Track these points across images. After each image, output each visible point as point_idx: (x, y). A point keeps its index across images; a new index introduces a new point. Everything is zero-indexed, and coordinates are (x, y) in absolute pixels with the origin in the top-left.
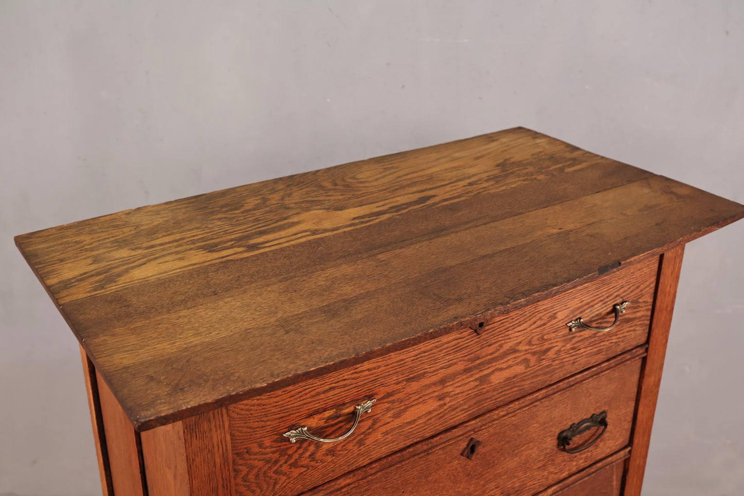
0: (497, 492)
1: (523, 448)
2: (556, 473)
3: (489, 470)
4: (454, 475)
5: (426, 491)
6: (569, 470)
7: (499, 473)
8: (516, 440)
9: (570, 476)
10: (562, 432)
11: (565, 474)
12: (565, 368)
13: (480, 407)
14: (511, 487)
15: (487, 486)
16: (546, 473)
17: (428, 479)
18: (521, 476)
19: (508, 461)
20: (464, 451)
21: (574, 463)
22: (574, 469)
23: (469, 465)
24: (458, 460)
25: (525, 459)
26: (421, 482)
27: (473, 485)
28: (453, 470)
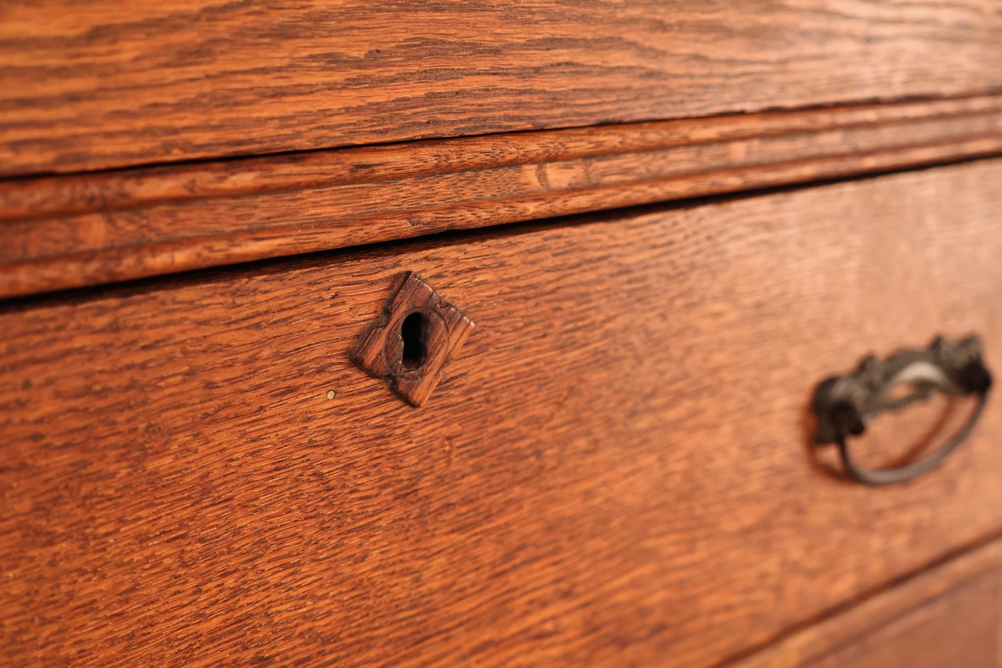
0: (566, 621)
1: (672, 414)
2: (812, 574)
3: (517, 491)
4: (319, 476)
5: (142, 539)
6: (860, 568)
7: (572, 520)
8: (639, 359)
9: (863, 595)
10: (828, 384)
11: (843, 587)
12: (832, 47)
13: (439, 87)
14: (631, 603)
15: (513, 578)
16: (771, 564)
17: (151, 466)
18: (672, 556)
19: (611, 465)
20: (365, 338)
21: (876, 543)
22: (877, 570)
23: (405, 435)
24: (335, 385)
25: (687, 475)
26: (101, 476)
27: (441, 560)
28: (312, 445)
